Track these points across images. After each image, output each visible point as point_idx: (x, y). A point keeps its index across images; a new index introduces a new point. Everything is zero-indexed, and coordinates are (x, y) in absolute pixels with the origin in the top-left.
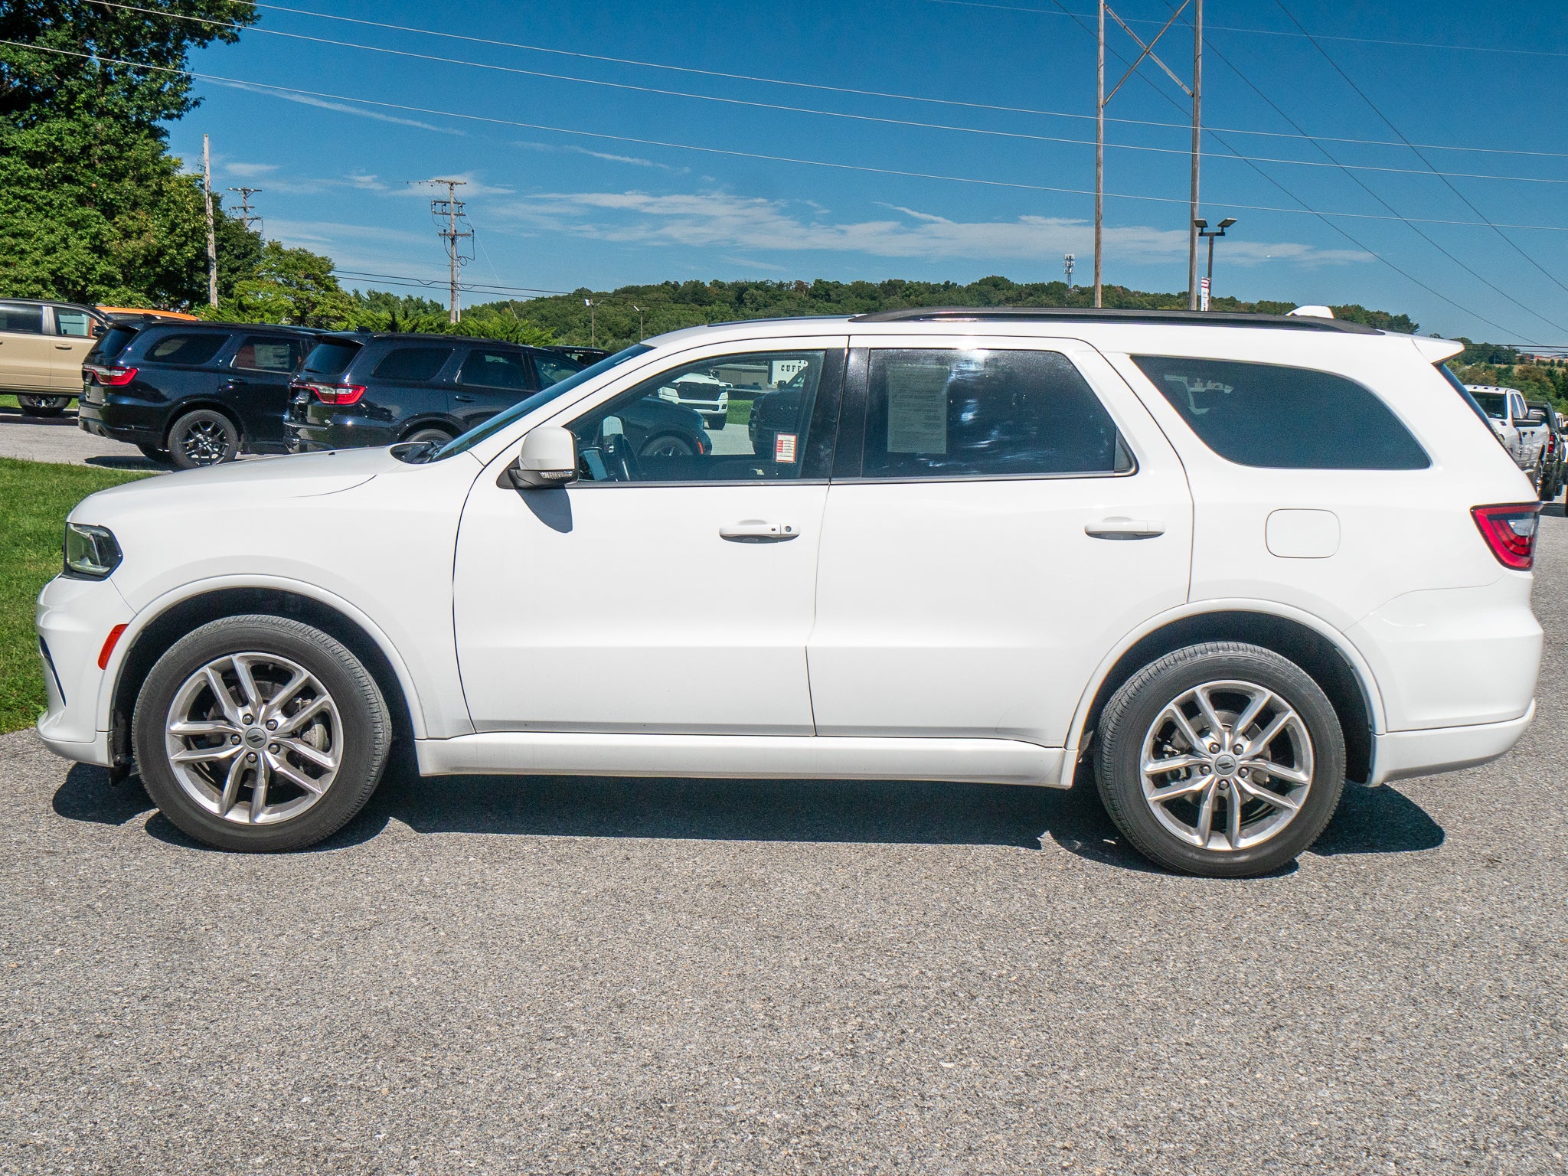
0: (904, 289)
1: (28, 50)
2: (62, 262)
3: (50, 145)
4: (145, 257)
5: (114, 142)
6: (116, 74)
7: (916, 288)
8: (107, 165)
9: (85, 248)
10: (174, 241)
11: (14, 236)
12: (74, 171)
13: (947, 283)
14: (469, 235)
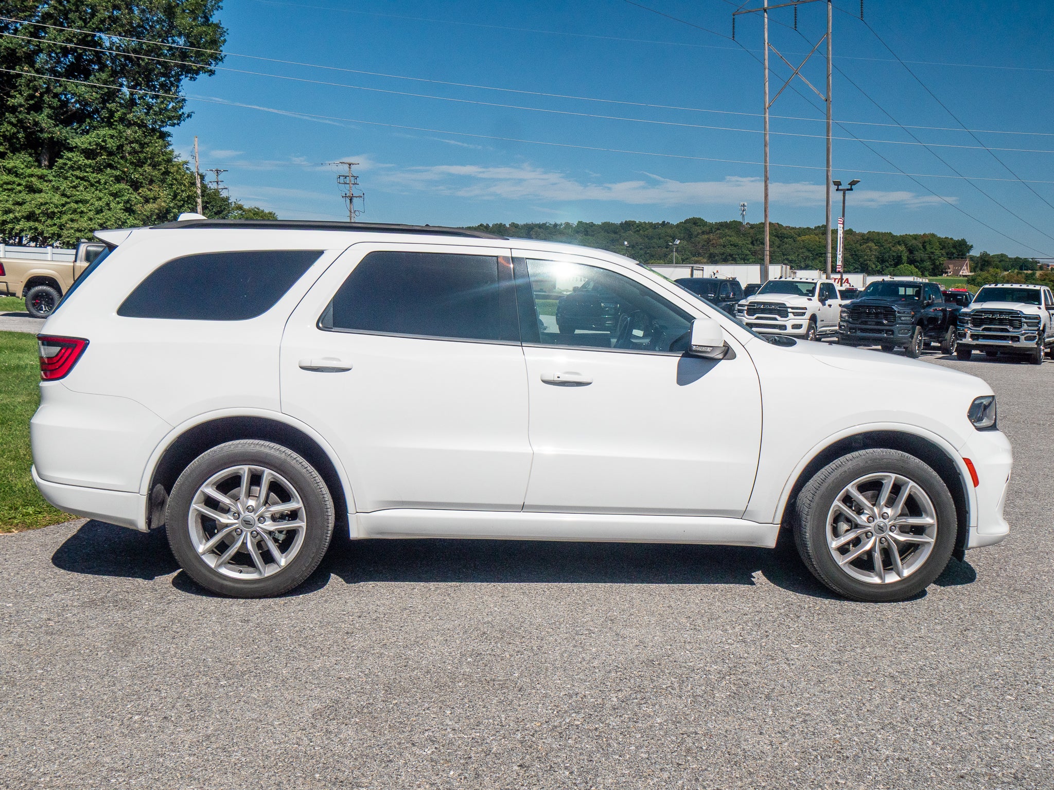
0: (635, 226)
1: (85, 85)
2: (106, 219)
3: (97, 144)
4: (158, 214)
5: (137, 142)
6: (139, 99)
7: (644, 225)
8: (134, 157)
9: (121, 209)
10: (176, 204)
11: (77, 202)
12: (113, 161)
13: (664, 222)
14: (361, 197)
